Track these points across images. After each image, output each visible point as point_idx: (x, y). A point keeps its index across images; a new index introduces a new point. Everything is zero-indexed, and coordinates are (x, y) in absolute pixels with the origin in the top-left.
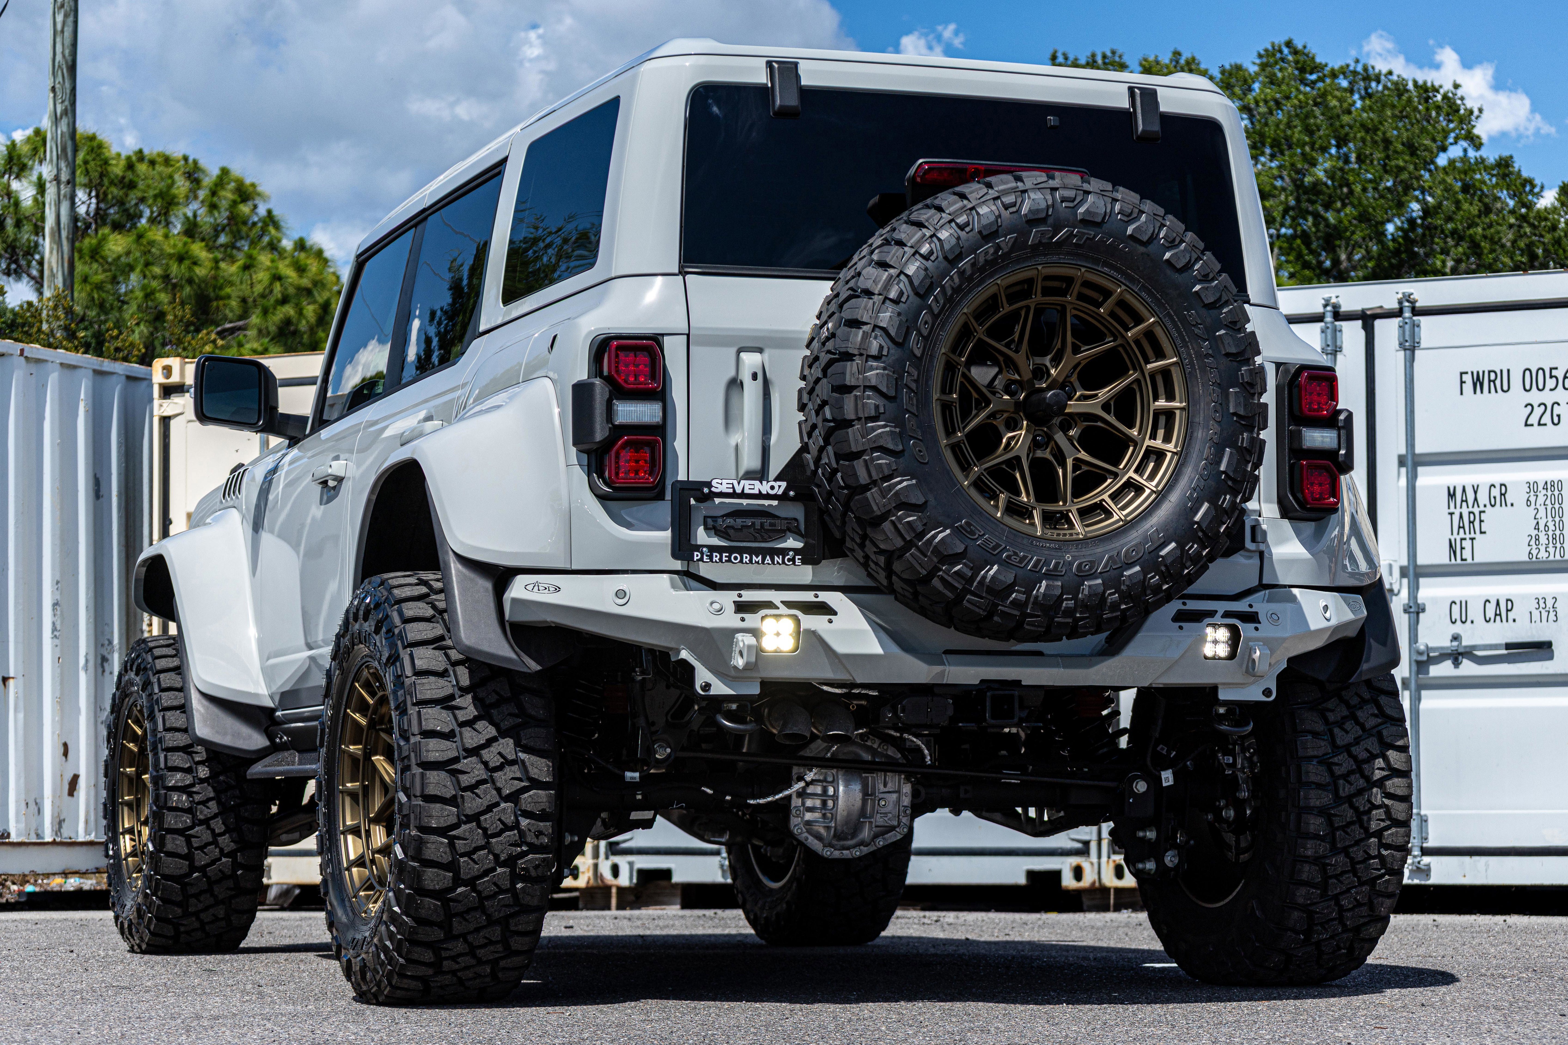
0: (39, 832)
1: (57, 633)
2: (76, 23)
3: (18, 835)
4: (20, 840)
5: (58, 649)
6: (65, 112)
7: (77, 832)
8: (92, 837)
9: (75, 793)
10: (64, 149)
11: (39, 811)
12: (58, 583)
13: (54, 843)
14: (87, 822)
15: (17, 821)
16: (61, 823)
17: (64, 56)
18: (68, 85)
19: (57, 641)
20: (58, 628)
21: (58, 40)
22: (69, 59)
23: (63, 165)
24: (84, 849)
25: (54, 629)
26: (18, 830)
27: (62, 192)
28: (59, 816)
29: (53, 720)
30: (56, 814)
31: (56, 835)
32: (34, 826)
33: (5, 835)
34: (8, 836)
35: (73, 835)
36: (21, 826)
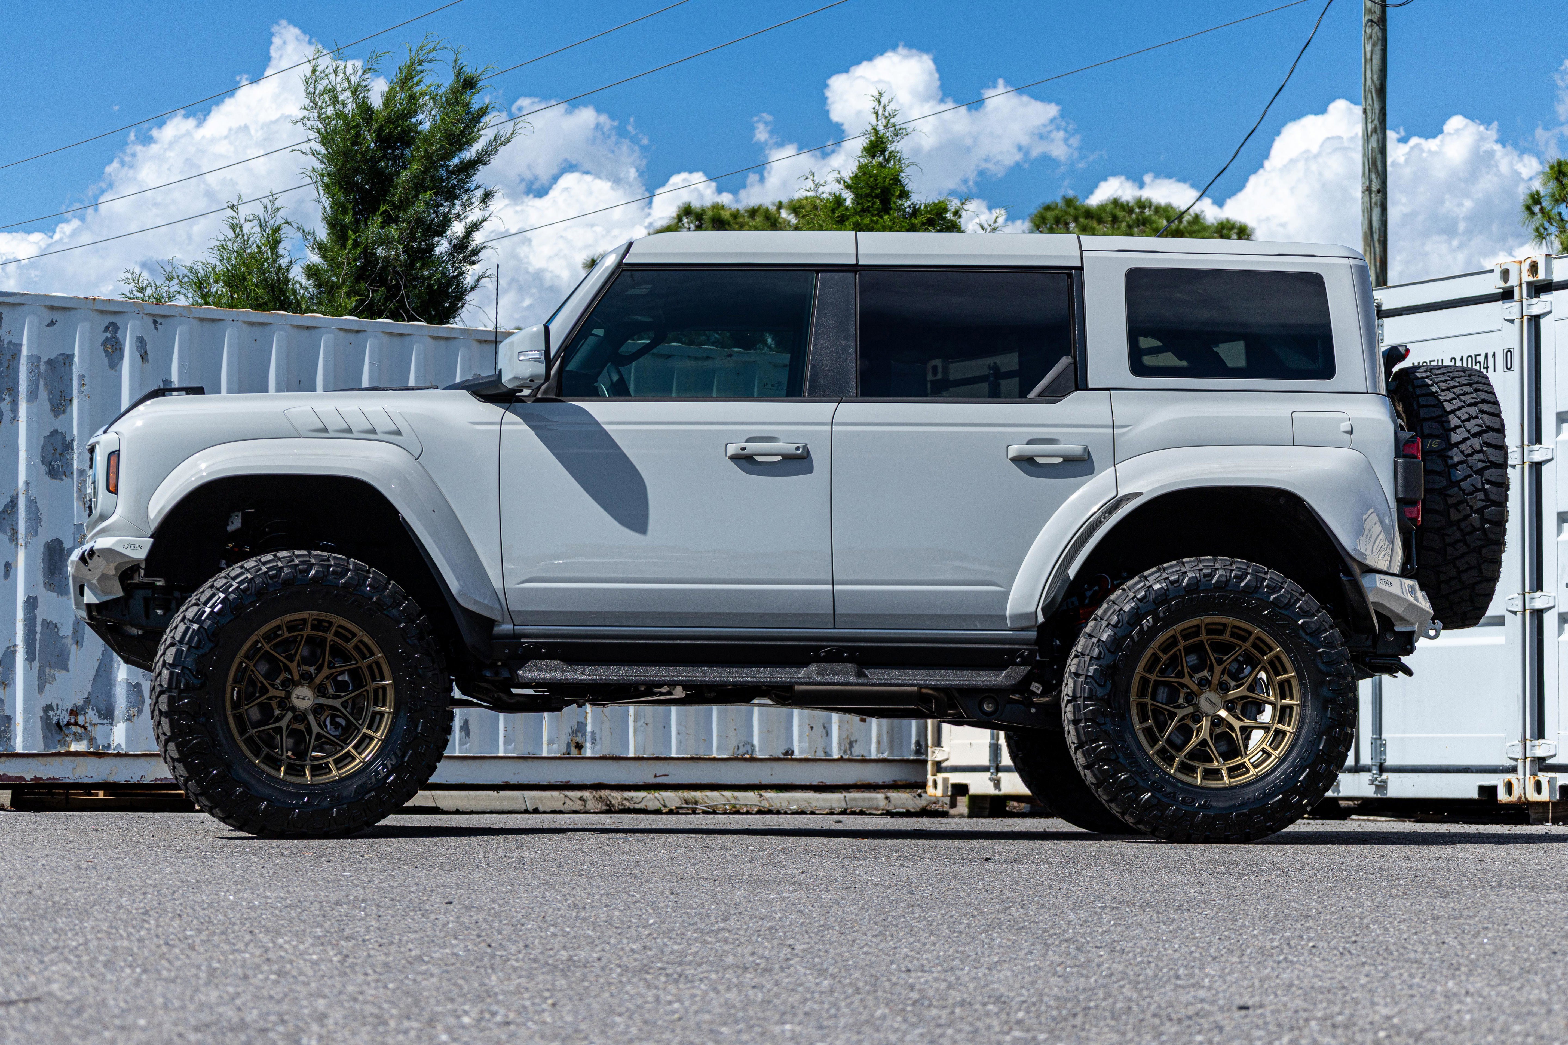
0: (827, 750)
2: (1384, 51)
3: (800, 753)
4: (803, 756)
6: (1375, 130)
7: (870, 751)
8: (886, 755)
10: (1374, 163)
11: (828, 734)
13: (841, 759)
14: (879, 743)
15: (802, 741)
17: (1373, 81)
18: (1377, 106)
21: (1368, 67)
22: (1377, 82)
23: (1373, 176)
24: (880, 765)
26: (801, 748)
28: (848, 738)
30: (844, 736)
31: (845, 752)
32: (821, 744)
33: (789, 752)
34: (793, 752)
35: (866, 754)
36: (806, 745)
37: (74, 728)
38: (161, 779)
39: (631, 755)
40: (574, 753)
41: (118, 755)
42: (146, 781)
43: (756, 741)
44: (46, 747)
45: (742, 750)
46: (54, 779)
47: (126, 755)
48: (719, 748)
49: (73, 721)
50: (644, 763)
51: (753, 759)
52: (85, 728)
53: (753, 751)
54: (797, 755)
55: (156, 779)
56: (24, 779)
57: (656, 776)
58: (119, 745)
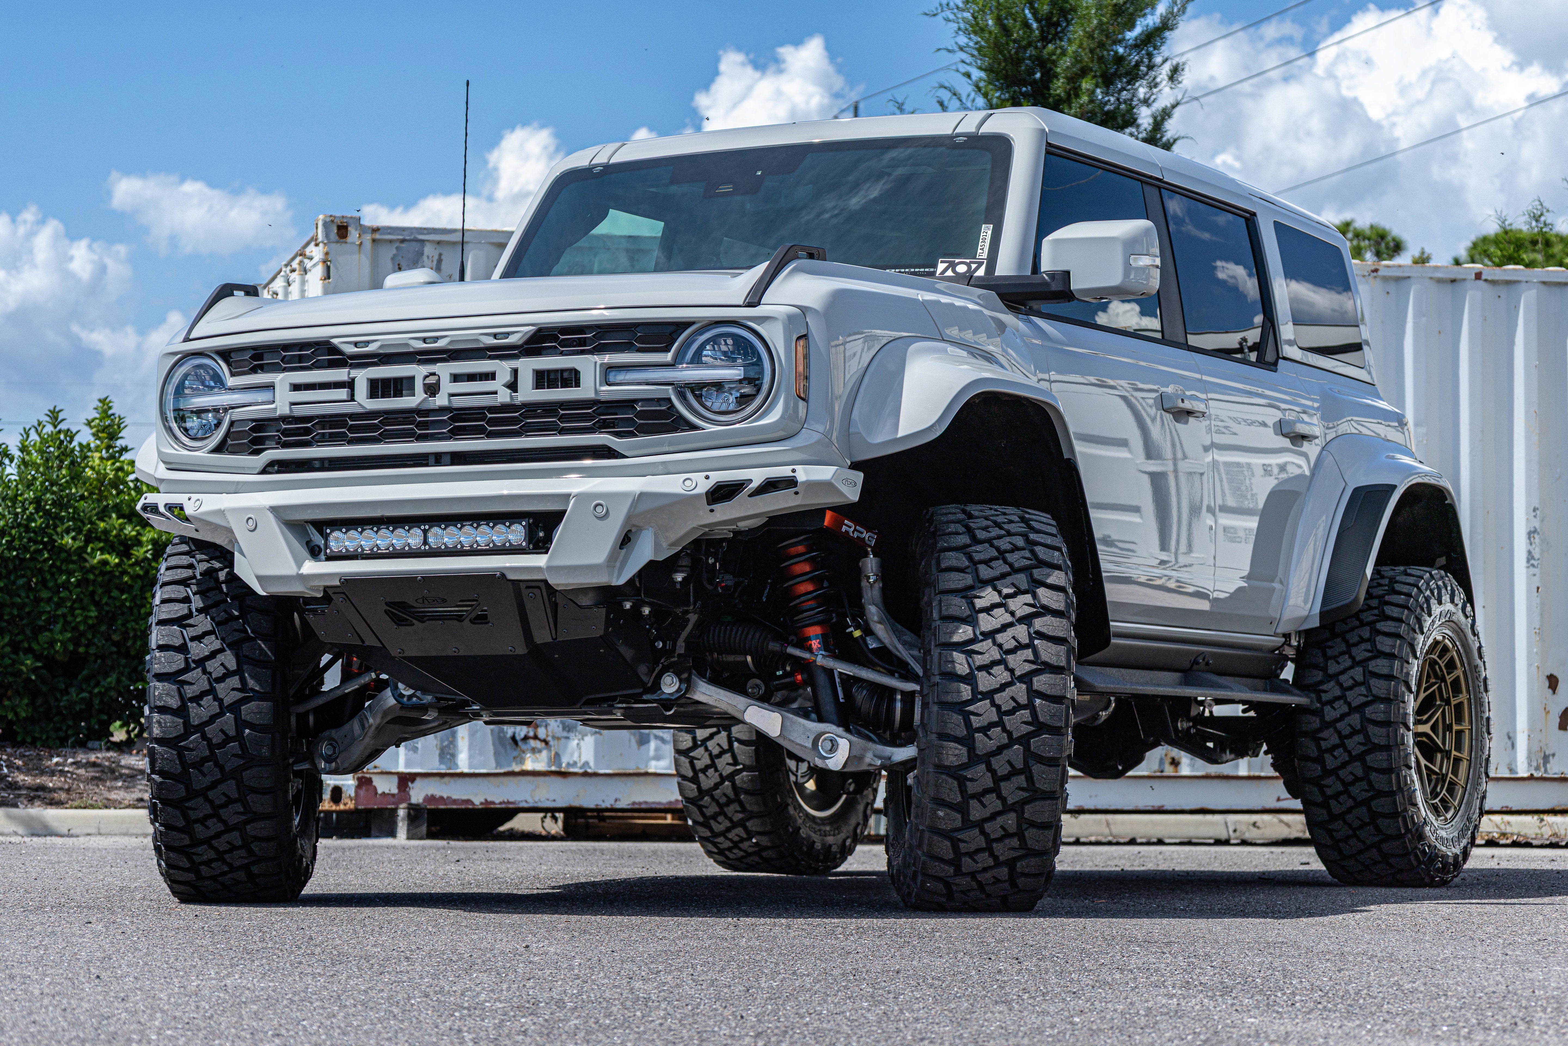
1: (1535, 563)
5: (1537, 578)
11: (1513, 746)
12: (1535, 510)
13: (1531, 778)
19: (1533, 570)
20: (1537, 556)
25: (1531, 558)
29: (1529, 652)
30: (1536, 748)
31: (1537, 770)
32: (1504, 760)
37: (533, 743)
38: (640, 803)
40: (1169, 770)
41: (585, 774)
42: (620, 805)
44: (498, 764)
46: (509, 802)
47: (595, 775)
49: (531, 734)
52: (546, 742)
55: (634, 803)
56: (472, 803)
58: (586, 763)
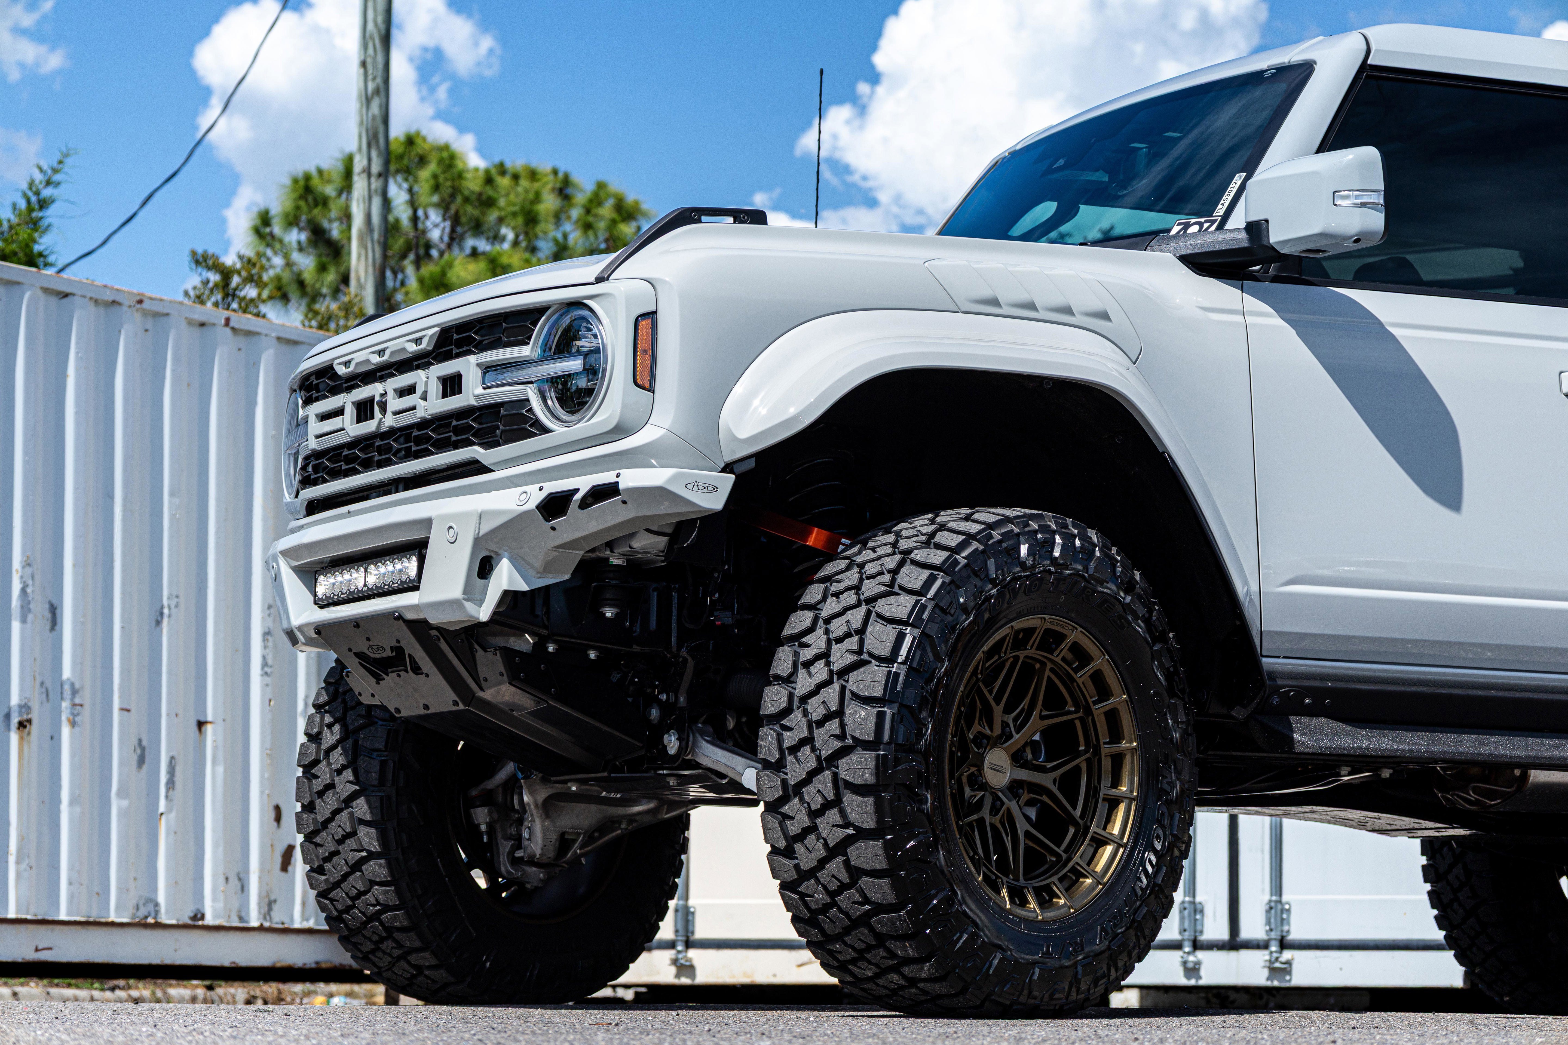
0: (243, 914)
1: (267, 669)
3: (215, 917)
4: (217, 922)
5: (269, 689)
6: (377, 91)
7: (292, 916)
8: (311, 924)
9: (290, 868)
10: (375, 135)
11: (243, 888)
12: (270, 607)
13: (261, 929)
14: (304, 904)
15: (214, 900)
16: (270, 904)
18: (380, 59)
19: (268, 680)
20: (270, 662)
22: (382, 27)
23: (374, 154)
24: (301, 938)
25: (265, 664)
26: (214, 910)
27: (373, 186)
28: (268, 896)
29: (262, 777)
30: (264, 893)
31: (265, 918)
32: (235, 906)
33: (198, 916)
34: (203, 917)
35: (286, 920)
36: (220, 905)
39: (12, 915)
43: (161, 899)
45: (142, 912)
48: (118, 907)
50: (22, 928)
51: (158, 926)
53: (157, 912)
54: (210, 919)
57: (37, 950)
